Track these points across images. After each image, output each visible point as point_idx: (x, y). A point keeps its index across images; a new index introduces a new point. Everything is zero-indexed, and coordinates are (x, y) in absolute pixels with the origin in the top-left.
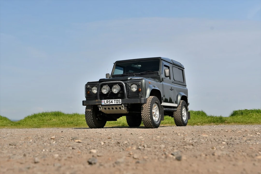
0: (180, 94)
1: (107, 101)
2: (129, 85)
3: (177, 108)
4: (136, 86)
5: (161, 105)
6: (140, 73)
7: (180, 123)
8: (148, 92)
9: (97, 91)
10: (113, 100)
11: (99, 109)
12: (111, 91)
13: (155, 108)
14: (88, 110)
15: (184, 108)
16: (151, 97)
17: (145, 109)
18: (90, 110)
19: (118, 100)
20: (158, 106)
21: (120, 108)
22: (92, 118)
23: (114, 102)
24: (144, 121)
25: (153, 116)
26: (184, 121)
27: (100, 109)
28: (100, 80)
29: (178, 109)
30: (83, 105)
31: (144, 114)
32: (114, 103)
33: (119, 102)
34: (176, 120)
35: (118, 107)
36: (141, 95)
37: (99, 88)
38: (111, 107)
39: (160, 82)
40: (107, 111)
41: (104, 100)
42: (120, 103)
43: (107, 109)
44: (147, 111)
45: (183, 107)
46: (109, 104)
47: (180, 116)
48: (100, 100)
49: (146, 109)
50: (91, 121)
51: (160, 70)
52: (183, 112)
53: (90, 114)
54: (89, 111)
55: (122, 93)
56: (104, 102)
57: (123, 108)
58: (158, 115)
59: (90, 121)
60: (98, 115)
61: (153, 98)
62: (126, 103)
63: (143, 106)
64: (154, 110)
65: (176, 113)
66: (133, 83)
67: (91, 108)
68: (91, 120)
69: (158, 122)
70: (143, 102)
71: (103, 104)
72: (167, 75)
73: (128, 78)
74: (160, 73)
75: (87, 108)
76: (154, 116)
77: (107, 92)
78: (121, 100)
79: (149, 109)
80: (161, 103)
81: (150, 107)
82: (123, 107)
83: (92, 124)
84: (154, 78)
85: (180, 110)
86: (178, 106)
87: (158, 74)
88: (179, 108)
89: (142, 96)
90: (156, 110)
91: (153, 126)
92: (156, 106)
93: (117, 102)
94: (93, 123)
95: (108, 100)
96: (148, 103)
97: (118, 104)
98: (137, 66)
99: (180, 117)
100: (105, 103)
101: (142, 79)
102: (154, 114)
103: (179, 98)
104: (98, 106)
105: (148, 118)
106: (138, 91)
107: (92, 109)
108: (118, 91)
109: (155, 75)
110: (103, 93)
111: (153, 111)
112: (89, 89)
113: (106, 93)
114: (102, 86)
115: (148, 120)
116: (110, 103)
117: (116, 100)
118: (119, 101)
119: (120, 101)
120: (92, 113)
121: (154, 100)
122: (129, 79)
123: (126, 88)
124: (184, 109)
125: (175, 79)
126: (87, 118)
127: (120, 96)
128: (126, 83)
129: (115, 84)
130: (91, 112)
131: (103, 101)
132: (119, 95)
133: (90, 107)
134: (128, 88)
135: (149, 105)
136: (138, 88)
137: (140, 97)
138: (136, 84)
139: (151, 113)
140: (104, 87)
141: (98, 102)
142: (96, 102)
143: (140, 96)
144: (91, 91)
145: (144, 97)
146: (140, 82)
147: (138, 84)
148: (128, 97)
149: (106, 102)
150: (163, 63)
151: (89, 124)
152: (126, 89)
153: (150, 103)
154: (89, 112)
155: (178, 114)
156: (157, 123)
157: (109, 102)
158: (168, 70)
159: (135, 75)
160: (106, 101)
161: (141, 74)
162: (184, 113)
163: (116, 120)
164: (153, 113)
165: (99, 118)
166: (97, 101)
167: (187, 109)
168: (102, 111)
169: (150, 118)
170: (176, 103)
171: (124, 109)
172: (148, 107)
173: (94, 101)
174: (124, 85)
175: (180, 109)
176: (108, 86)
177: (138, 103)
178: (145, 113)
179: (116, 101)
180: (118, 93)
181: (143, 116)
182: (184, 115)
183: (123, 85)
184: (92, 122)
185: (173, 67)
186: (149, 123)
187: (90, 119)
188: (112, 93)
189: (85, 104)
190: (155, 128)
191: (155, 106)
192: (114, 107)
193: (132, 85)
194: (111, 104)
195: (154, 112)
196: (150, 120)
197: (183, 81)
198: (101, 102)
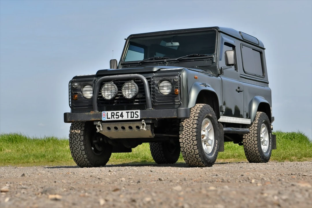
0: (256, 100)
1: (113, 114)
2: (156, 82)
3: (250, 128)
4: (169, 84)
5: (218, 122)
6: (176, 59)
7: (256, 157)
8: (193, 95)
9: (93, 94)
10: (124, 112)
11: (97, 130)
12: (120, 94)
13: (206, 128)
14: (75, 131)
15: (264, 127)
16: (198, 105)
17: (186, 129)
18: (80, 131)
19: (133, 112)
20: (213, 124)
21: (138, 127)
22: (83, 147)
23: (125, 115)
24: (185, 153)
25: (203, 144)
26: (265, 152)
27: (100, 129)
28: (99, 72)
29: (252, 130)
30: (66, 121)
31: (184, 139)
32: (125, 118)
33: (135, 116)
34: (248, 151)
35: (134, 125)
36: (179, 102)
37: (97, 88)
38: (119, 126)
39: (217, 76)
40: (112, 134)
41: (106, 112)
42: (138, 117)
43: (113, 129)
44: (191, 133)
45: (262, 125)
46: (115, 119)
47: (256, 142)
48: (99, 112)
49: (188, 130)
50: (80, 153)
51: (216, 52)
52: (261, 136)
53: (78, 139)
54: (76, 133)
55: (142, 98)
56: (107, 115)
57: (143, 128)
58: (212, 141)
59: (78, 152)
60: (95, 141)
61: (202, 107)
62: (150, 118)
63: (182, 123)
64: (204, 131)
65: (249, 137)
66: (164, 78)
67: (80, 128)
68: (82, 150)
69: (213, 155)
70: (182, 115)
71: (104, 119)
72: (231, 61)
73: (152, 68)
74: (216, 58)
75: (73, 128)
76: (205, 144)
77: (113, 96)
79: (195, 129)
80: (218, 118)
81: (197, 124)
82: (144, 125)
83: (83, 159)
84: (205, 68)
85: (256, 131)
86: (252, 124)
87: (212, 60)
88: (253, 127)
89: (181, 104)
90: (209, 132)
91: (203, 163)
92: (209, 124)
93: (132, 116)
94: (85, 156)
95: (115, 112)
96: (193, 117)
97: (134, 118)
98: (172, 45)
99: (256, 146)
100: (108, 118)
101: (180, 71)
102: (205, 138)
103: (254, 107)
104: (95, 123)
105: (192, 147)
106: (173, 95)
107: (83, 128)
108: (133, 95)
109: (206, 63)
110: (104, 98)
111: (203, 133)
112: (77, 90)
113: (110, 98)
114: (102, 84)
115: (193, 150)
116: (117, 117)
117: (130, 111)
118: (136, 113)
119: (138, 114)
120: (82, 138)
121: (204, 112)
122: (155, 69)
123: (150, 88)
124: (264, 129)
125: (245, 71)
126: (73, 147)
127: (137, 104)
128: (149, 78)
129: (129, 80)
130: (80, 136)
131: (104, 113)
132: (137, 102)
133: (78, 126)
134: (154, 88)
135: (194, 121)
136: (173, 88)
137: (178, 106)
138: (169, 81)
139: (199, 137)
140: (106, 87)
141: (95, 116)
142: (90, 116)
143: (176, 103)
144: (81, 93)
145: (185, 105)
146: (177, 77)
147: (172, 80)
148: (153, 106)
149: (110, 116)
150: (222, 39)
151: (77, 159)
152: (150, 91)
153: (197, 118)
154: (77, 135)
155: (253, 139)
156: (211, 157)
157: (116, 115)
158: (233, 52)
159: (167, 63)
160: (109, 113)
161: (178, 60)
162: (265, 137)
163: (131, 151)
164: (203, 138)
165: (96, 146)
166: (92, 113)
167: (270, 130)
168: (103, 133)
169: (196, 146)
170: (248, 116)
171: (145, 129)
172: (192, 125)
173: (87, 113)
174: (146, 81)
175: (256, 128)
176: (114, 85)
177: (173, 117)
178: (186, 136)
179: (129, 114)
180: (135, 98)
181: (184, 143)
182: (264, 141)
183: (143, 82)
184: (83, 156)
185: (242, 45)
186: (195, 157)
187: (79, 149)
188: (123, 98)
189: (68, 120)
190: (206, 166)
191: (206, 123)
192: (126, 126)
193: (161, 81)
194: (120, 119)
195: (204, 136)
196: (197, 151)
197: (261, 74)
198: (101, 116)
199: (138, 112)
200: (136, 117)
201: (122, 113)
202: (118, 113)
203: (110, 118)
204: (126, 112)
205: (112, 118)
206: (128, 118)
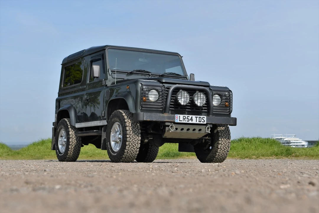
1: (184, 118)
4: (219, 98)
10: (194, 117)
19: (201, 117)
21: (200, 130)
23: (195, 119)
32: (194, 122)
33: (202, 120)
35: (198, 128)
41: (179, 115)
42: (204, 122)
46: (186, 122)
48: (173, 115)
56: (180, 118)
71: (177, 121)
77: (187, 102)
78: (205, 117)
93: (200, 121)
95: (186, 116)
97: (202, 123)
100: (180, 121)
110: (179, 103)
116: (188, 120)
117: (198, 116)
118: (203, 118)
131: (177, 116)
132: (205, 109)
136: (222, 101)
141: (169, 117)
142: (164, 117)
149: (181, 119)
157: (187, 119)
160: (182, 116)
166: (166, 115)
173: (161, 115)
179: (198, 119)
189: (144, 119)
192: (192, 128)
194: (190, 122)
198: (174, 118)
199: (204, 118)
200: (203, 122)
201: (192, 117)
202: (189, 117)
203: (182, 121)
204: (195, 117)
205: (183, 121)
206: (196, 122)
